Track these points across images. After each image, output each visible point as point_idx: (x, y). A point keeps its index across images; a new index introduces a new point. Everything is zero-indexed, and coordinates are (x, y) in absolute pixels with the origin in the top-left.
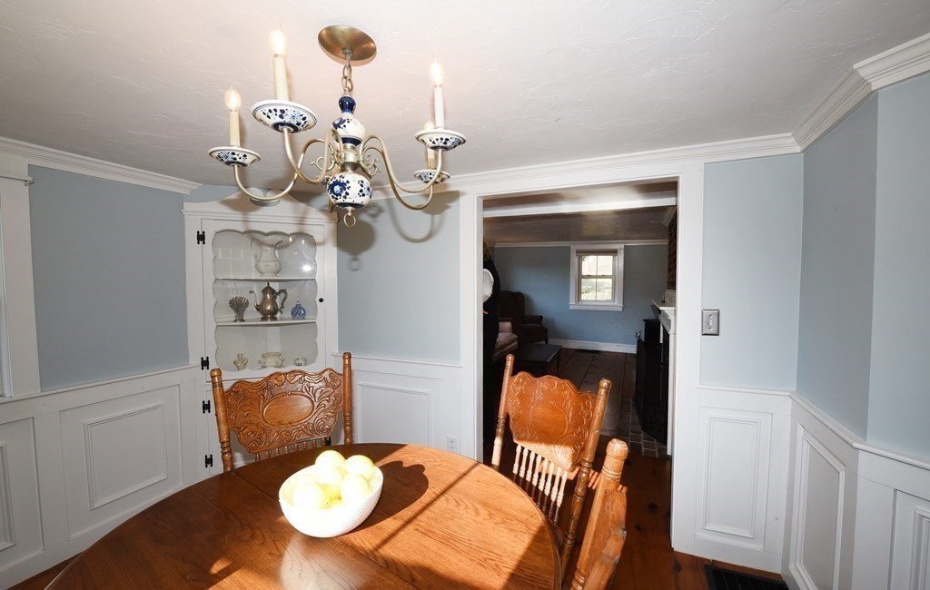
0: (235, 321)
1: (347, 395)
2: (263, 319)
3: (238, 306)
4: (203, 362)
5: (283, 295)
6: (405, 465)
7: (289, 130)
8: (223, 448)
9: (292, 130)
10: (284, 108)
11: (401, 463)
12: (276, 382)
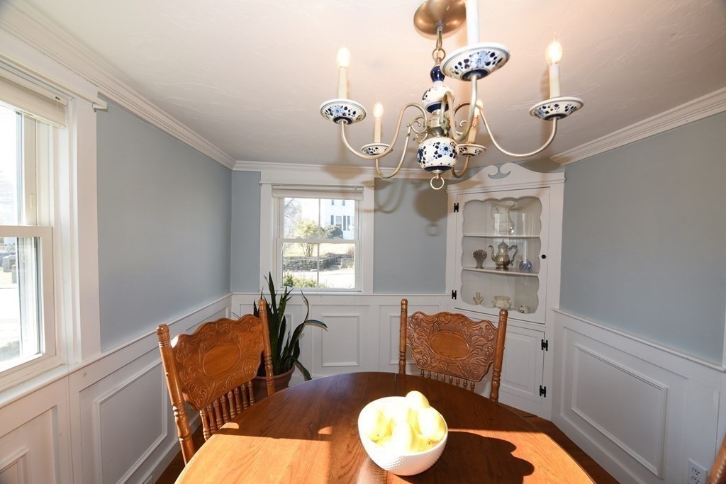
0: (476, 268)
1: (498, 352)
2: (497, 268)
3: (479, 256)
4: (453, 293)
5: (514, 250)
6: (515, 454)
7: (345, 122)
8: (401, 356)
9: (347, 122)
10: (328, 107)
11: (513, 447)
12: (443, 319)
